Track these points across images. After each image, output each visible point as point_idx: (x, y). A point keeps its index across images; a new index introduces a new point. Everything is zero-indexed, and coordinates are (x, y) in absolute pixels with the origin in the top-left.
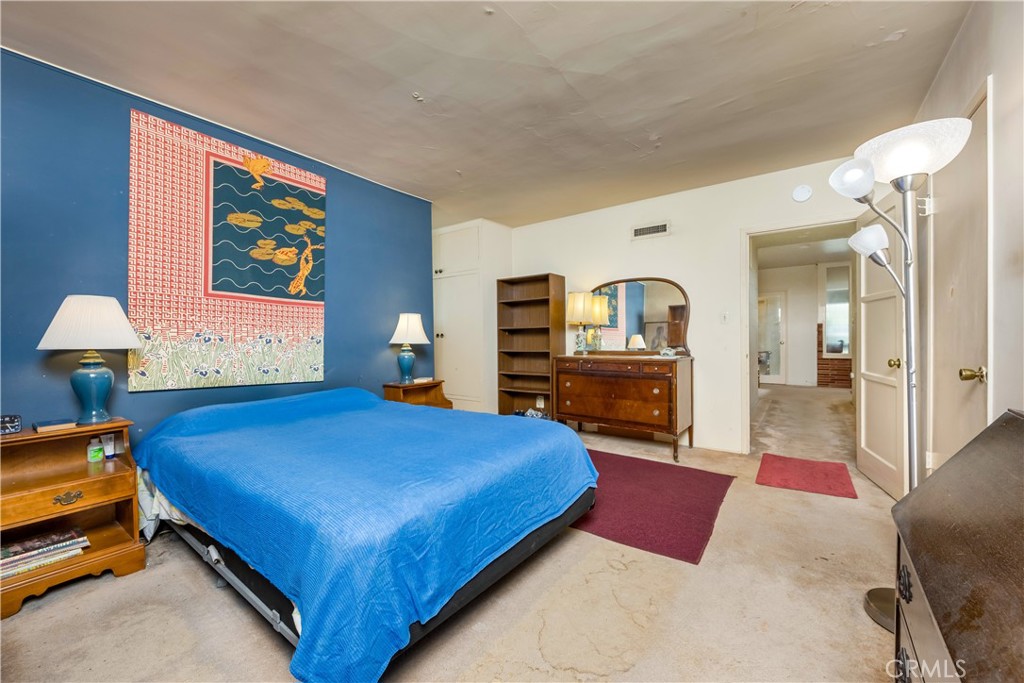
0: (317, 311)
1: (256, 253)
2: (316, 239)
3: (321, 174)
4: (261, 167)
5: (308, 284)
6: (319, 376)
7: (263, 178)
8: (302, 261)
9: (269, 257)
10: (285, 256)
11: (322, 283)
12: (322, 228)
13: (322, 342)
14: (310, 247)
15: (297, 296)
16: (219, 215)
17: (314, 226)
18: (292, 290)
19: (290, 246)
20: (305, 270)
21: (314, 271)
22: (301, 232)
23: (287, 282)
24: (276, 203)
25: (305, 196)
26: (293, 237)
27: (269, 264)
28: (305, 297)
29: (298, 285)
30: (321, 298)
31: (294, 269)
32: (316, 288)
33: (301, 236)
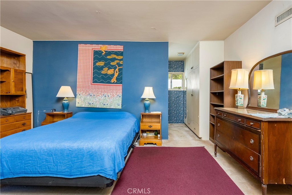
0: (120, 87)
1: (103, 72)
2: (119, 65)
3: (121, 45)
4: (104, 48)
5: (117, 79)
6: (120, 107)
7: (105, 51)
8: (115, 72)
9: (106, 73)
10: (110, 72)
11: (121, 78)
12: (122, 61)
13: (121, 97)
14: (118, 68)
15: (113, 83)
16: (94, 64)
17: (119, 61)
18: (112, 81)
19: (112, 69)
20: (116, 75)
21: (119, 76)
22: (115, 64)
23: (111, 79)
24: (108, 57)
25: (117, 53)
26: (113, 66)
27: (106, 75)
28: (116, 83)
29: (114, 80)
30: (121, 83)
31: (113, 75)
32: (119, 80)
33: (115, 65)
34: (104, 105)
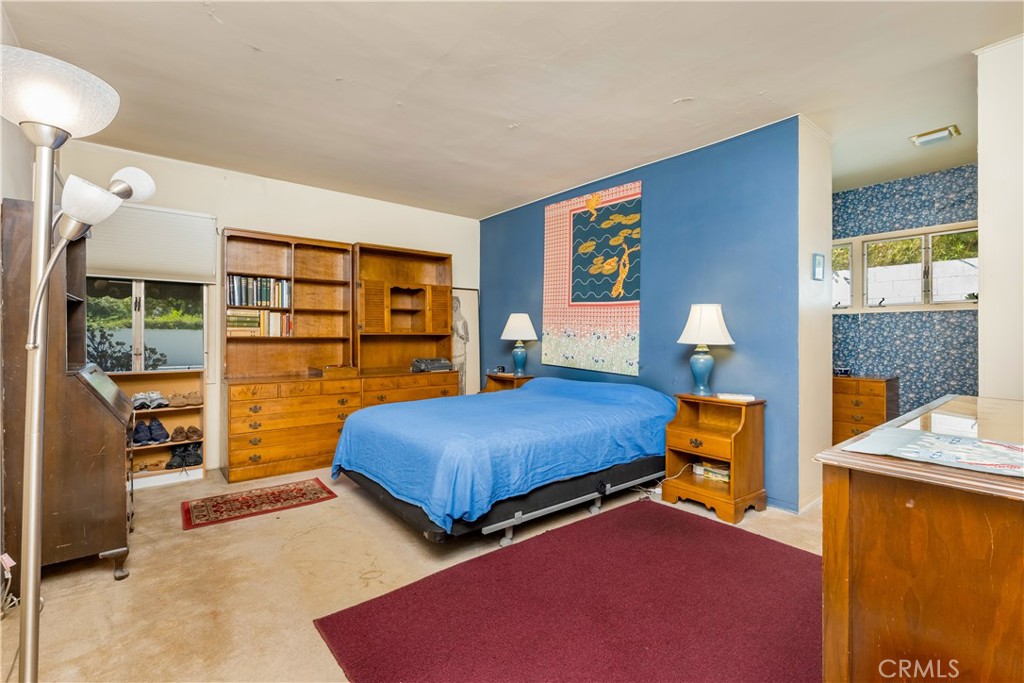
0: (633, 311)
1: (593, 270)
2: (630, 242)
3: (633, 181)
4: (593, 202)
5: (626, 286)
6: (634, 371)
7: (596, 210)
8: (622, 266)
9: (599, 271)
10: (609, 266)
11: (638, 281)
12: (638, 230)
13: (637, 339)
14: (627, 252)
15: (617, 299)
16: (575, 249)
17: (630, 231)
18: (614, 294)
19: (612, 257)
20: (623, 274)
21: (629, 276)
22: (620, 242)
23: (610, 287)
24: (604, 225)
25: (624, 209)
26: (614, 248)
27: (600, 276)
28: (624, 298)
29: (618, 289)
30: (637, 296)
31: (616, 275)
32: (632, 289)
33: (621, 245)
34: (597, 361)
